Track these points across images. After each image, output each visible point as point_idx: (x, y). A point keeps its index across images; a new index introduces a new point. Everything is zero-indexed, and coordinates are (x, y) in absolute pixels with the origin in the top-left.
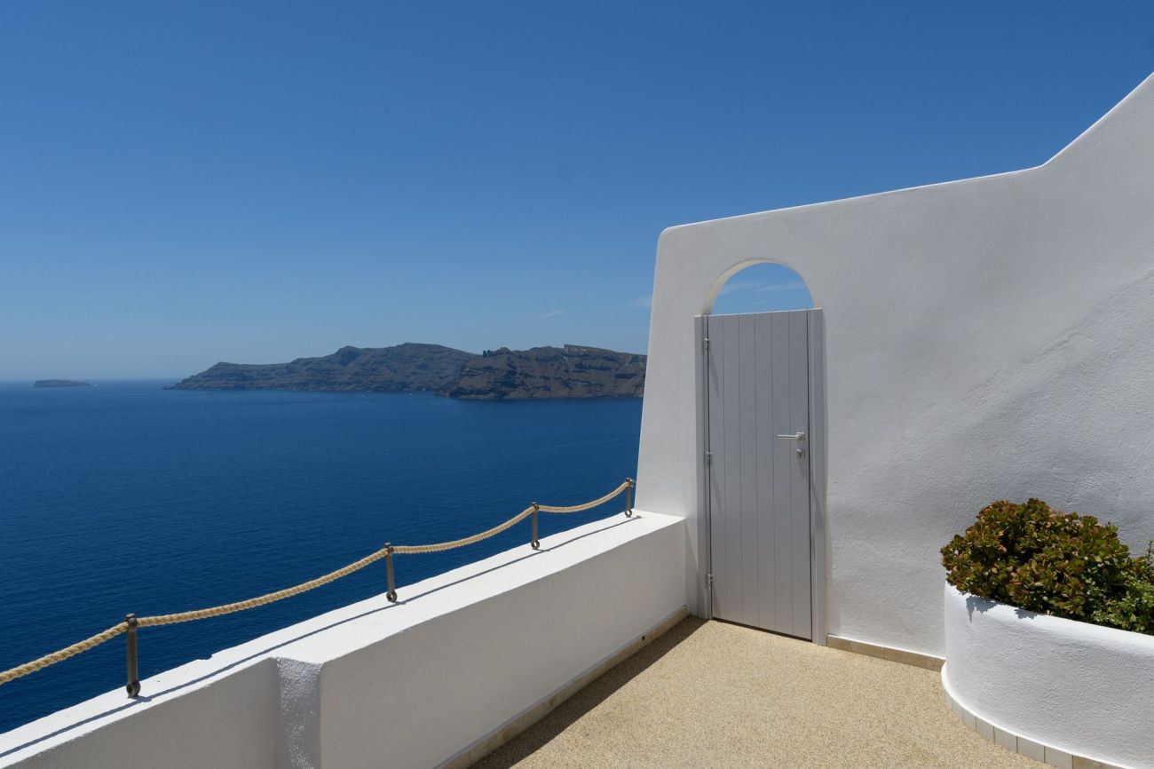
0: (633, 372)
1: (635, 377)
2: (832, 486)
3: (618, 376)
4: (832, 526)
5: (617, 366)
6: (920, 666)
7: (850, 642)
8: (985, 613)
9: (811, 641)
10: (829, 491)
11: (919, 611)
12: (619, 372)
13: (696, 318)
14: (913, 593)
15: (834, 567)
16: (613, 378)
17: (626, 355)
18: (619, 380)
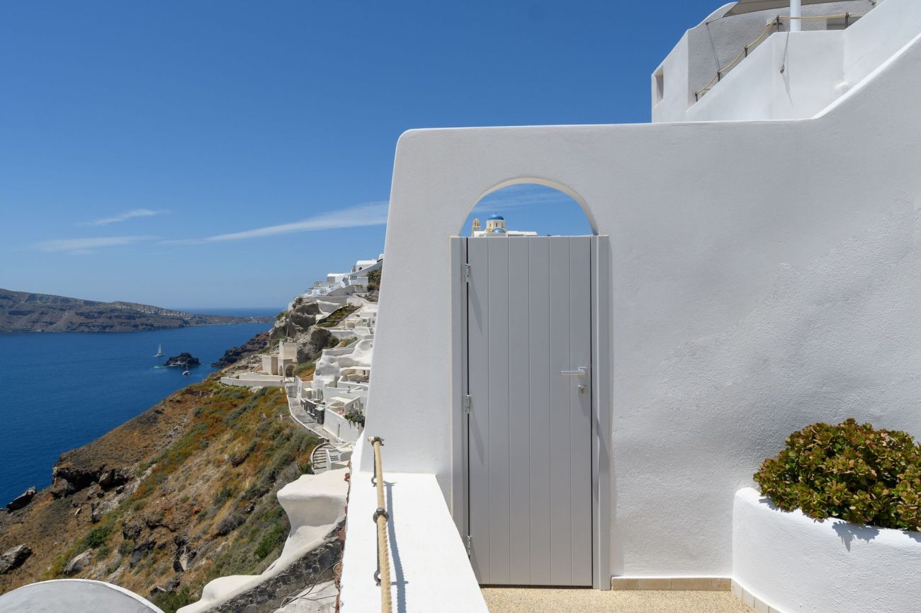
0: (29, 309)
1: (32, 314)
2: (617, 422)
3: (12, 313)
4: (617, 464)
5: (11, 303)
6: (706, 590)
7: (637, 580)
8: (871, 540)
9: (591, 587)
10: (614, 426)
11: (703, 535)
12: (13, 309)
13: (453, 240)
14: (698, 519)
15: (619, 505)
16: (7, 315)
17: (21, 294)
18: (14, 317)
